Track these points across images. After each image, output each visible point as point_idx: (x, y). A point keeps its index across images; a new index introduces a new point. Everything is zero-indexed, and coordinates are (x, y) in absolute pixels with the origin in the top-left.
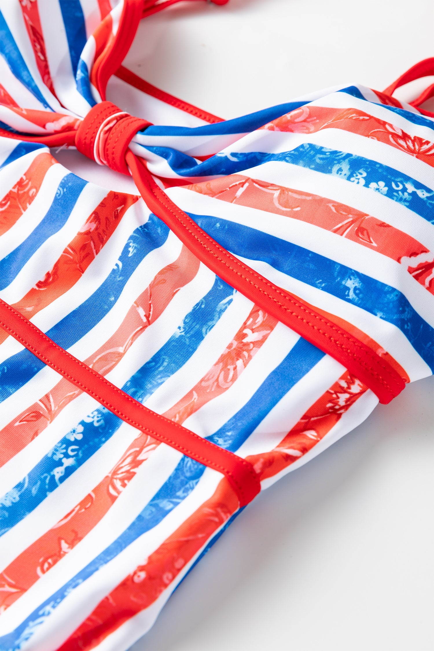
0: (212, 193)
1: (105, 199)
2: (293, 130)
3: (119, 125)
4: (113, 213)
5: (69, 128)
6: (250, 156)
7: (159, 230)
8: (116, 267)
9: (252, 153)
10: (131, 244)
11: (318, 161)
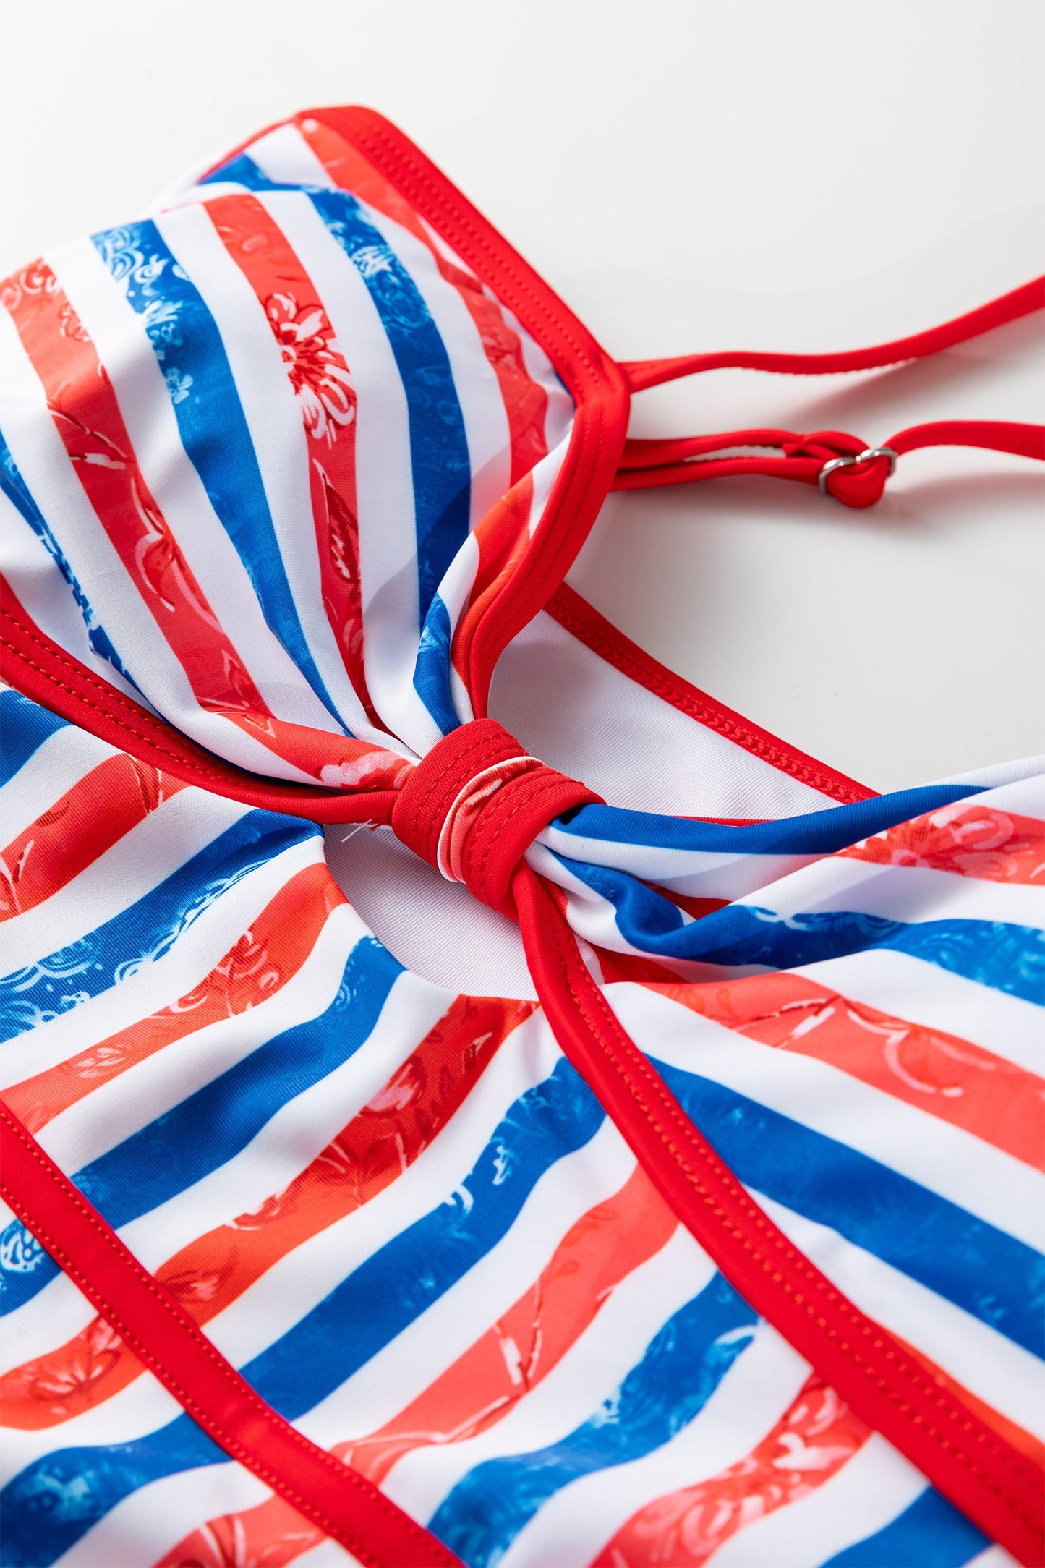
0: (732, 1018)
1: (443, 1022)
2: (963, 867)
3: (508, 794)
4: (464, 1053)
5: (380, 781)
6: (841, 920)
7: (578, 1106)
8: (451, 1202)
9: (846, 914)
10: (500, 1150)
11: (1025, 973)
